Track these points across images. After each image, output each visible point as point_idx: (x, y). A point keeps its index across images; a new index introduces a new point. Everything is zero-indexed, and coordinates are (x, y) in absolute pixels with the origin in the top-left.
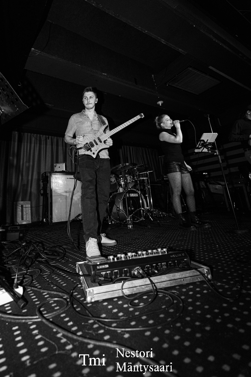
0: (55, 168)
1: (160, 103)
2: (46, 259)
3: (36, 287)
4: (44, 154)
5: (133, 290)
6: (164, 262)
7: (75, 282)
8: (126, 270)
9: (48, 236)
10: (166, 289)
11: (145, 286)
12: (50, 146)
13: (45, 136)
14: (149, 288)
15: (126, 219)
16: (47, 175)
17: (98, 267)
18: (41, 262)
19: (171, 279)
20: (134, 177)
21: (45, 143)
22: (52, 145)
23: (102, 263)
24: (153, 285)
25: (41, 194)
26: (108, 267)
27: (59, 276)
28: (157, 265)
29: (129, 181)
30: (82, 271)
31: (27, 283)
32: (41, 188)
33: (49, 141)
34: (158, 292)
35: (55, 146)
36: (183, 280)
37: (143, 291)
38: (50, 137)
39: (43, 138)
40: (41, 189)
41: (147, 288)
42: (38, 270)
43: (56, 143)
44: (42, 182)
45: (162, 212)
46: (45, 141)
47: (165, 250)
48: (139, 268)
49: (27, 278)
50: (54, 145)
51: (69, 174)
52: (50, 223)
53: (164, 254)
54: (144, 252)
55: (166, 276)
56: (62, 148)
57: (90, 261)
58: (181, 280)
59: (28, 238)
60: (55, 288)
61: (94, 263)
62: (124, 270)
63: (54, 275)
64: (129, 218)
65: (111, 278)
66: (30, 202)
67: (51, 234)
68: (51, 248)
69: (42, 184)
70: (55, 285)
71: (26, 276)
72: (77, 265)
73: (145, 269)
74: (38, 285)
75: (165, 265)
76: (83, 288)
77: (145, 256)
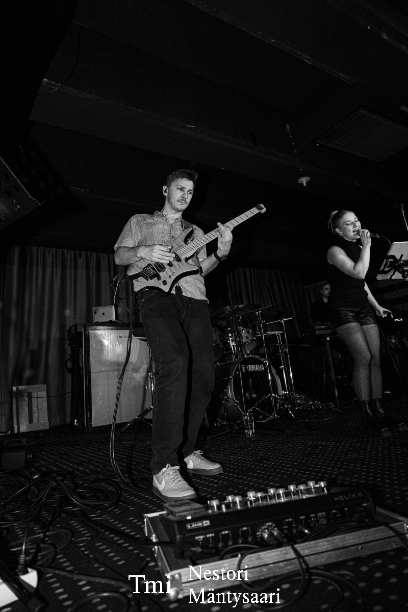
0: (95, 316)
1: (304, 181)
2: (80, 507)
3: (64, 569)
4: (73, 288)
5: (261, 571)
6: (322, 512)
7: (142, 555)
8: (245, 530)
9: (84, 458)
10: (328, 567)
11: (285, 563)
12: (84, 271)
13: (72, 251)
14: (294, 567)
15: (240, 416)
16: (78, 330)
17: (189, 526)
18: (71, 515)
19: (336, 547)
20: (254, 330)
21: (73, 266)
22: (88, 268)
23: (197, 516)
24: (301, 560)
25: (67, 369)
26: (209, 524)
27: (110, 543)
28: (308, 517)
29: (244, 340)
30: (155, 533)
31: (45, 560)
32: (68, 357)
33: (81, 262)
34: (311, 574)
35: (94, 272)
36: (362, 548)
37: (281, 573)
38: (83, 253)
39: (69, 254)
40: (67, 359)
41: (288, 568)
42: (66, 531)
43: (95, 264)
44: (69, 345)
45: (314, 401)
46: (73, 261)
47: (322, 484)
48: (271, 526)
49: (45, 549)
50: (93, 270)
51: (123, 326)
52: (88, 429)
53: (322, 494)
54: (281, 491)
55: (327, 541)
56: (108, 275)
57: (171, 513)
58: (358, 549)
59: (43, 462)
60: (103, 569)
61: (180, 516)
62: (242, 531)
63: (100, 542)
64: (247, 416)
65: (216, 548)
66: (44, 387)
67: (91, 452)
68: (92, 482)
69: (68, 348)
70: (101, 563)
71: (42, 545)
72: (145, 520)
73: (284, 528)
74: (68, 564)
75: (324, 517)
76: (160, 568)
77: (282, 500)
